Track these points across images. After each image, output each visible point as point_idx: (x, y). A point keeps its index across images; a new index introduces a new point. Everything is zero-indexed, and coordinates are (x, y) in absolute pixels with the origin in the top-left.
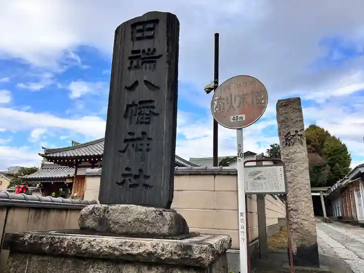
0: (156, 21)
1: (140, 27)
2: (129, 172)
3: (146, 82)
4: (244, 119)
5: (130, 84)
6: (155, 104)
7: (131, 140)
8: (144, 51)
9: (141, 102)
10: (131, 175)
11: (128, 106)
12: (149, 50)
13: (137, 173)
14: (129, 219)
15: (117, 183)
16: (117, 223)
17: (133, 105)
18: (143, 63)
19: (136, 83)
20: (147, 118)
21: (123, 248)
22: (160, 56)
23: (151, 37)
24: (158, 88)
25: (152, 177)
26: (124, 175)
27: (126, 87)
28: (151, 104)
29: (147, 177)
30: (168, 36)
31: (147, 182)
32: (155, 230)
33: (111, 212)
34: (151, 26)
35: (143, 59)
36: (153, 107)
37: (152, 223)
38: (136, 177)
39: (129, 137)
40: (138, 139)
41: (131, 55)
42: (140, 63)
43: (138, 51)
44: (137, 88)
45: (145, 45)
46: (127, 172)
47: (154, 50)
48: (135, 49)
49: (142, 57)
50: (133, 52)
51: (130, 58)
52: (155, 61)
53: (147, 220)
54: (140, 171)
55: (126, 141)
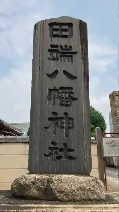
0: (70, 25)
2: (55, 146)
3: (65, 72)
5: (51, 72)
6: (73, 91)
7: (55, 118)
8: (61, 46)
9: (61, 88)
10: (57, 148)
11: (50, 90)
12: (66, 46)
13: (63, 147)
14: (73, 188)
15: (45, 155)
17: (55, 89)
18: (61, 56)
19: (56, 72)
20: (67, 101)
22: (75, 53)
23: (66, 36)
24: (75, 78)
25: (76, 150)
26: (50, 148)
27: (47, 74)
28: (71, 90)
29: (71, 150)
30: (81, 38)
31: (72, 154)
32: (95, 197)
33: (55, 182)
34: (67, 27)
35: (61, 53)
36: (73, 93)
37: (93, 191)
38: (61, 150)
39: (53, 116)
40: (62, 118)
41: (50, 48)
42: (59, 56)
43: (57, 46)
44: (58, 76)
45: (62, 42)
46: (53, 145)
47: (70, 47)
48: (53, 44)
49: (60, 51)
50: (52, 46)
51: (49, 50)
52: (72, 57)
53: (88, 188)
54: (65, 145)
55: (50, 119)
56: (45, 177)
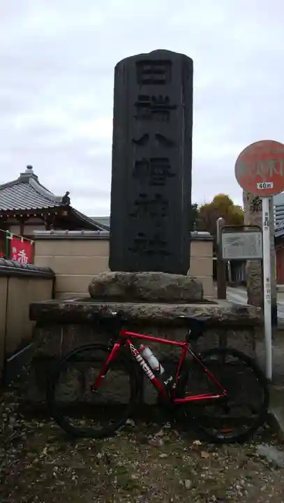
0: (168, 63)
1: (148, 67)
2: (144, 238)
3: (159, 137)
4: (272, 186)
5: (137, 138)
6: (170, 163)
7: (143, 203)
8: (154, 98)
9: (153, 160)
10: (146, 241)
11: (138, 163)
12: (160, 97)
13: (153, 239)
16: (148, 290)
17: (144, 162)
18: (153, 113)
19: (146, 136)
20: (161, 179)
21: (177, 313)
22: (174, 107)
23: (162, 82)
24: (172, 144)
25: (170, 244)
26: (136, 241)
27: (134, 141)
28: (166, 163)
29: (164, 243)
31: (165, 248)
33: (140, 279)
34: (163, 68)
35: (153, 107)
36: (169, 167)
38: (152, 243)
39: (140, 199)
40: (152, 202)
41: (138, 101)
42: (150, 113)
43: (146, 98)
44: (148, 143)
46: (141, 238)
47: (167, 98)
48: (142, 94)
49: (152, 105)
50: (141, 98)
51: (136, 105)
52: (168, 113)
54: (156, 236)
55: (137, 203)
56: (128, 273)
